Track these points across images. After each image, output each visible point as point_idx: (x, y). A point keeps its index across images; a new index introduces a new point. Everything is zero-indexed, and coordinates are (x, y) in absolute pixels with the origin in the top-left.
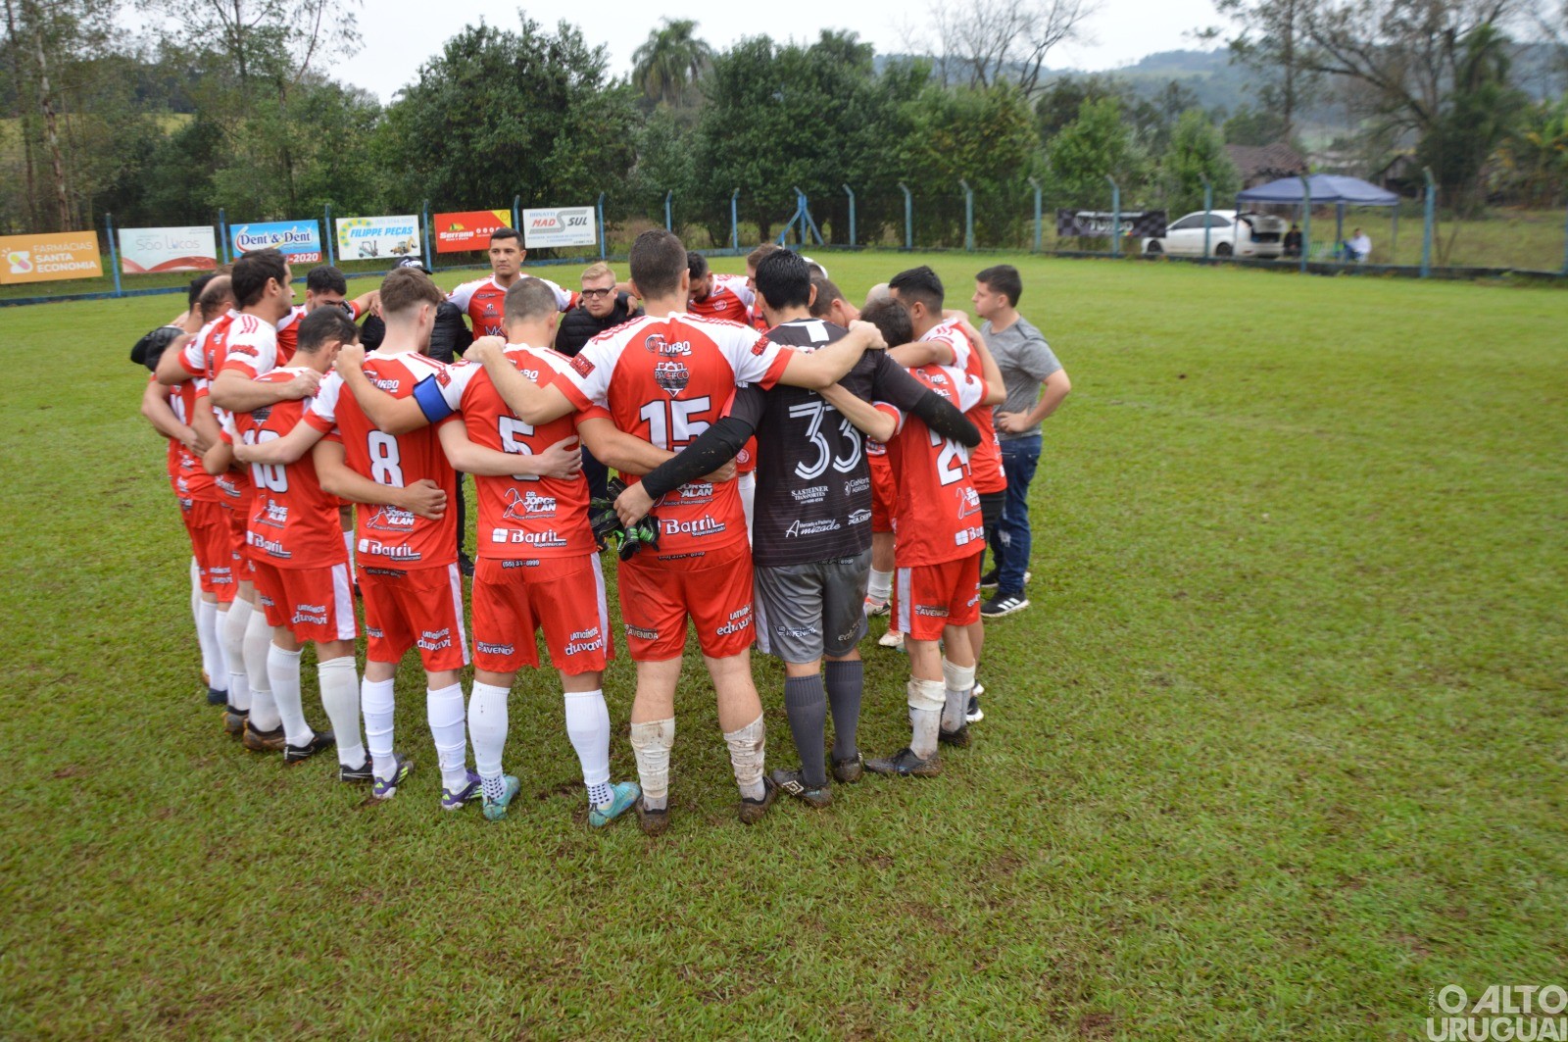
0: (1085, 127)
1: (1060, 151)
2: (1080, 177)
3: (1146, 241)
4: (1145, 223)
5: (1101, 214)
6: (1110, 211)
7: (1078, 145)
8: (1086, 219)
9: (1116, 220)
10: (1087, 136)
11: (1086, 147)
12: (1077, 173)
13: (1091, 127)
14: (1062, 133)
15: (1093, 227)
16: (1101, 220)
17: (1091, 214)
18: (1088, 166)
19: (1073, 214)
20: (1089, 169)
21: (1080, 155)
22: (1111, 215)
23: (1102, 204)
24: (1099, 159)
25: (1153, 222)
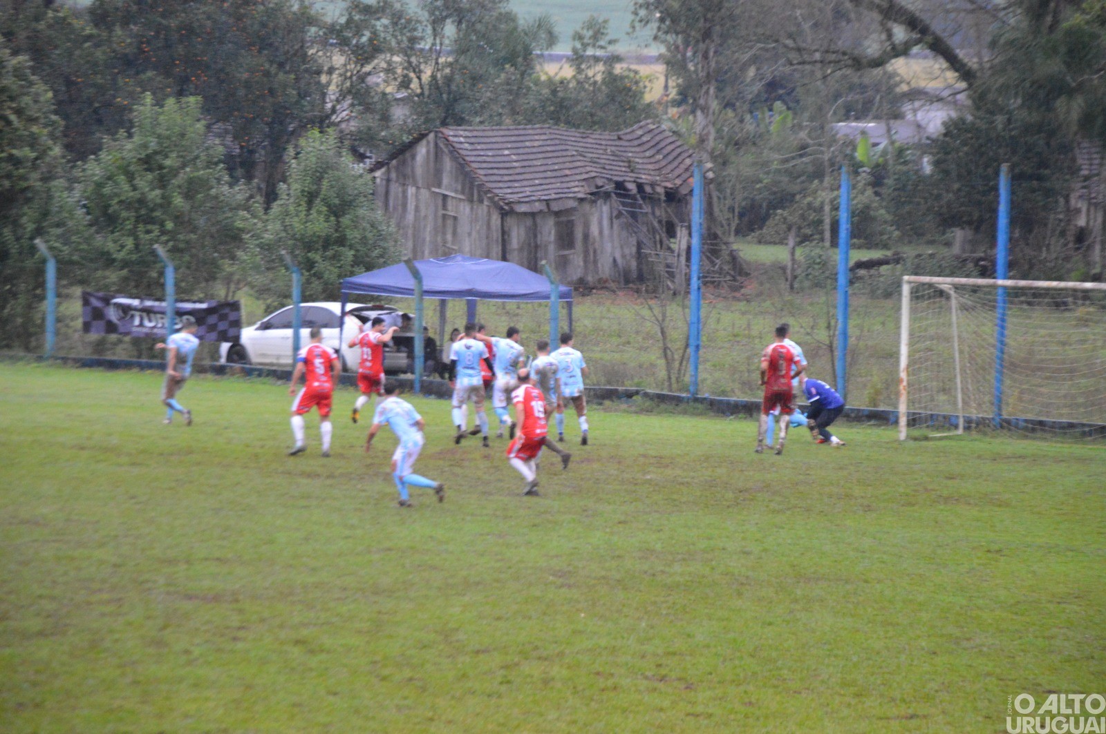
0: (145, 146)
1: (99, 185)
2: (133, 233)
3: (225, 347)
4: (212, 319)
5: (148, 303)
6: (160, 299)
7: (130, 177)
8: (126, 309)
9: (170, 312)
10: (148, 162)
11: (144, 181)
12: (129, 226)
13: (153, 145)
14: (103, 155)
15: (137, 322)
16: (148, 311)
17: (135, 302)
18: (145, 214)
19: (107, 301)
20: (150, 220)
21: (136, 195)
22: (164, 304)
23: (153, 289)
24: (166, 202)
25: (223, 317)
